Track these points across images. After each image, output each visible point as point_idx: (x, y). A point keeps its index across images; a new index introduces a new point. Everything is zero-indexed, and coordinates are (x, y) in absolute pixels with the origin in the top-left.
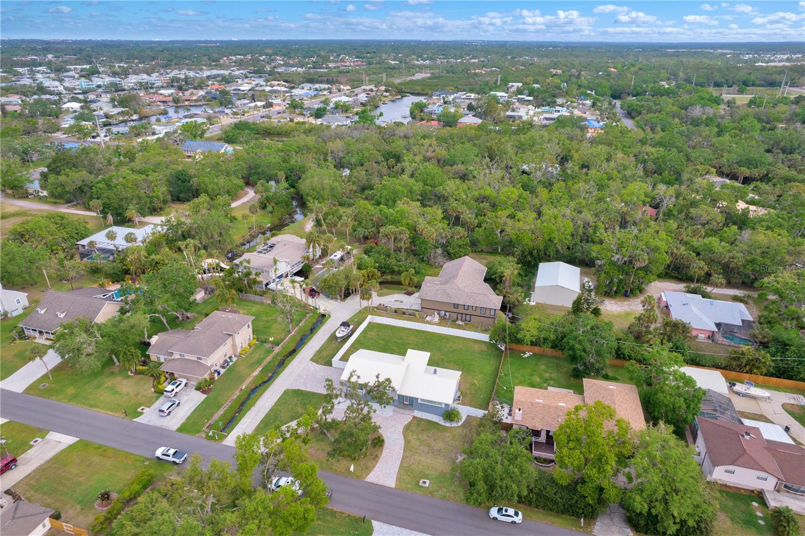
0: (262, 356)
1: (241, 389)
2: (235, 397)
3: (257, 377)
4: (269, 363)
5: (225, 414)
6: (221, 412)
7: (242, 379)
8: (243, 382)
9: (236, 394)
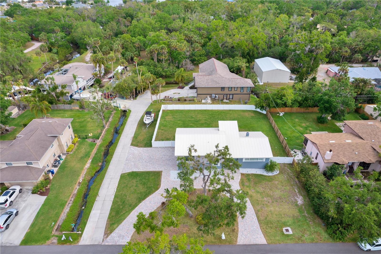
0: (88, 150)
1: (79, 183)
2: (75, 192)
3: (90, 169)
4: (96, 154)
5: (71, 210)
6: (67, 210)
7: (76, 174)
8: (78, 176)
9: (76, 189)
